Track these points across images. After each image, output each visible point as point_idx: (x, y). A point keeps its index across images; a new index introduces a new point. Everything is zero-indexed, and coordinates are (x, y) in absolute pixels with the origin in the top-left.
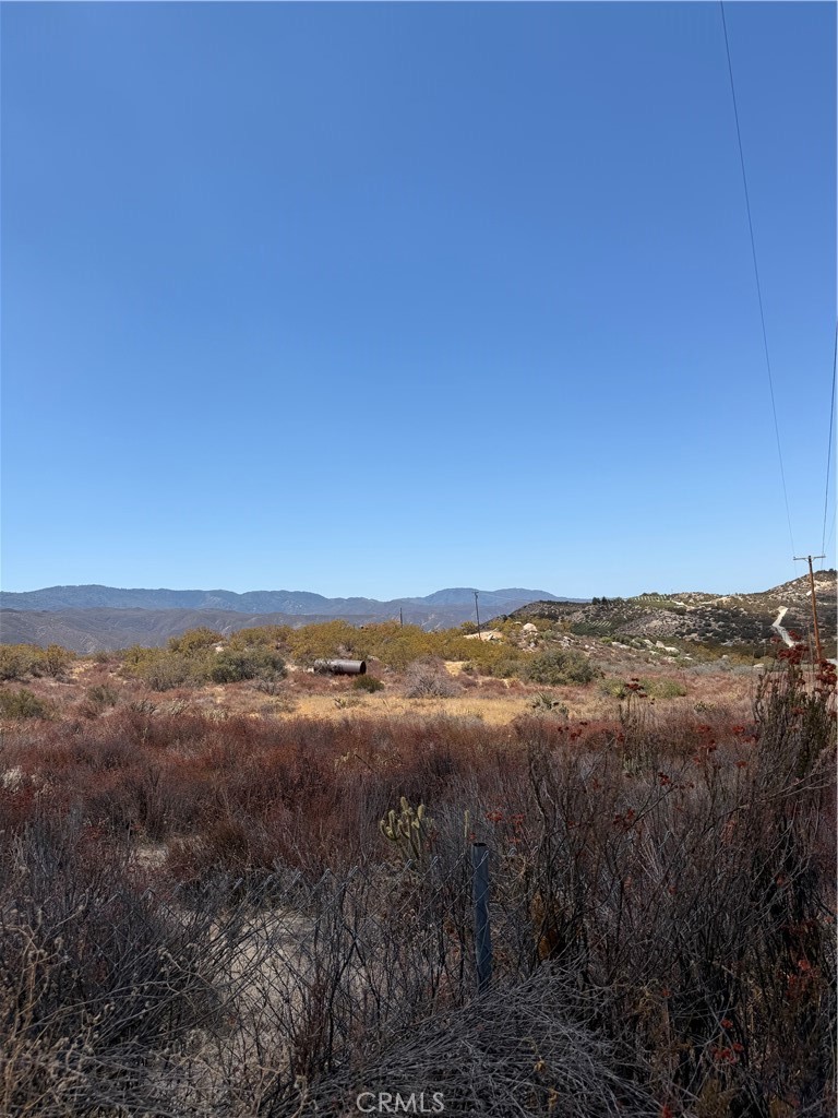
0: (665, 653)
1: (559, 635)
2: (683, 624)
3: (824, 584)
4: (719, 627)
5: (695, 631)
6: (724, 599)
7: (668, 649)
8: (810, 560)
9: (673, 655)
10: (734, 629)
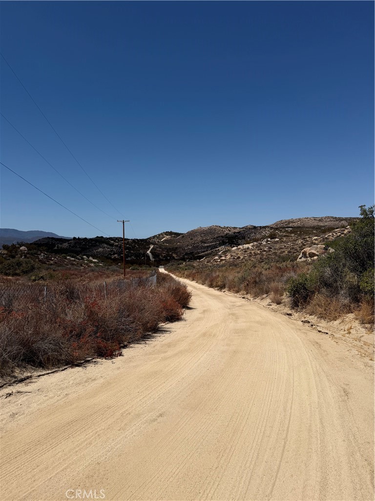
0: (91, 262)
1: (39, 253)
2: (112, 250)
3: (168, 237)
4: (127, 252)
5: (116, 254)
6: (130, 241)
7: (94, 260)
8: (124, 222)
9: (94, 263)
10: (132, 253)
